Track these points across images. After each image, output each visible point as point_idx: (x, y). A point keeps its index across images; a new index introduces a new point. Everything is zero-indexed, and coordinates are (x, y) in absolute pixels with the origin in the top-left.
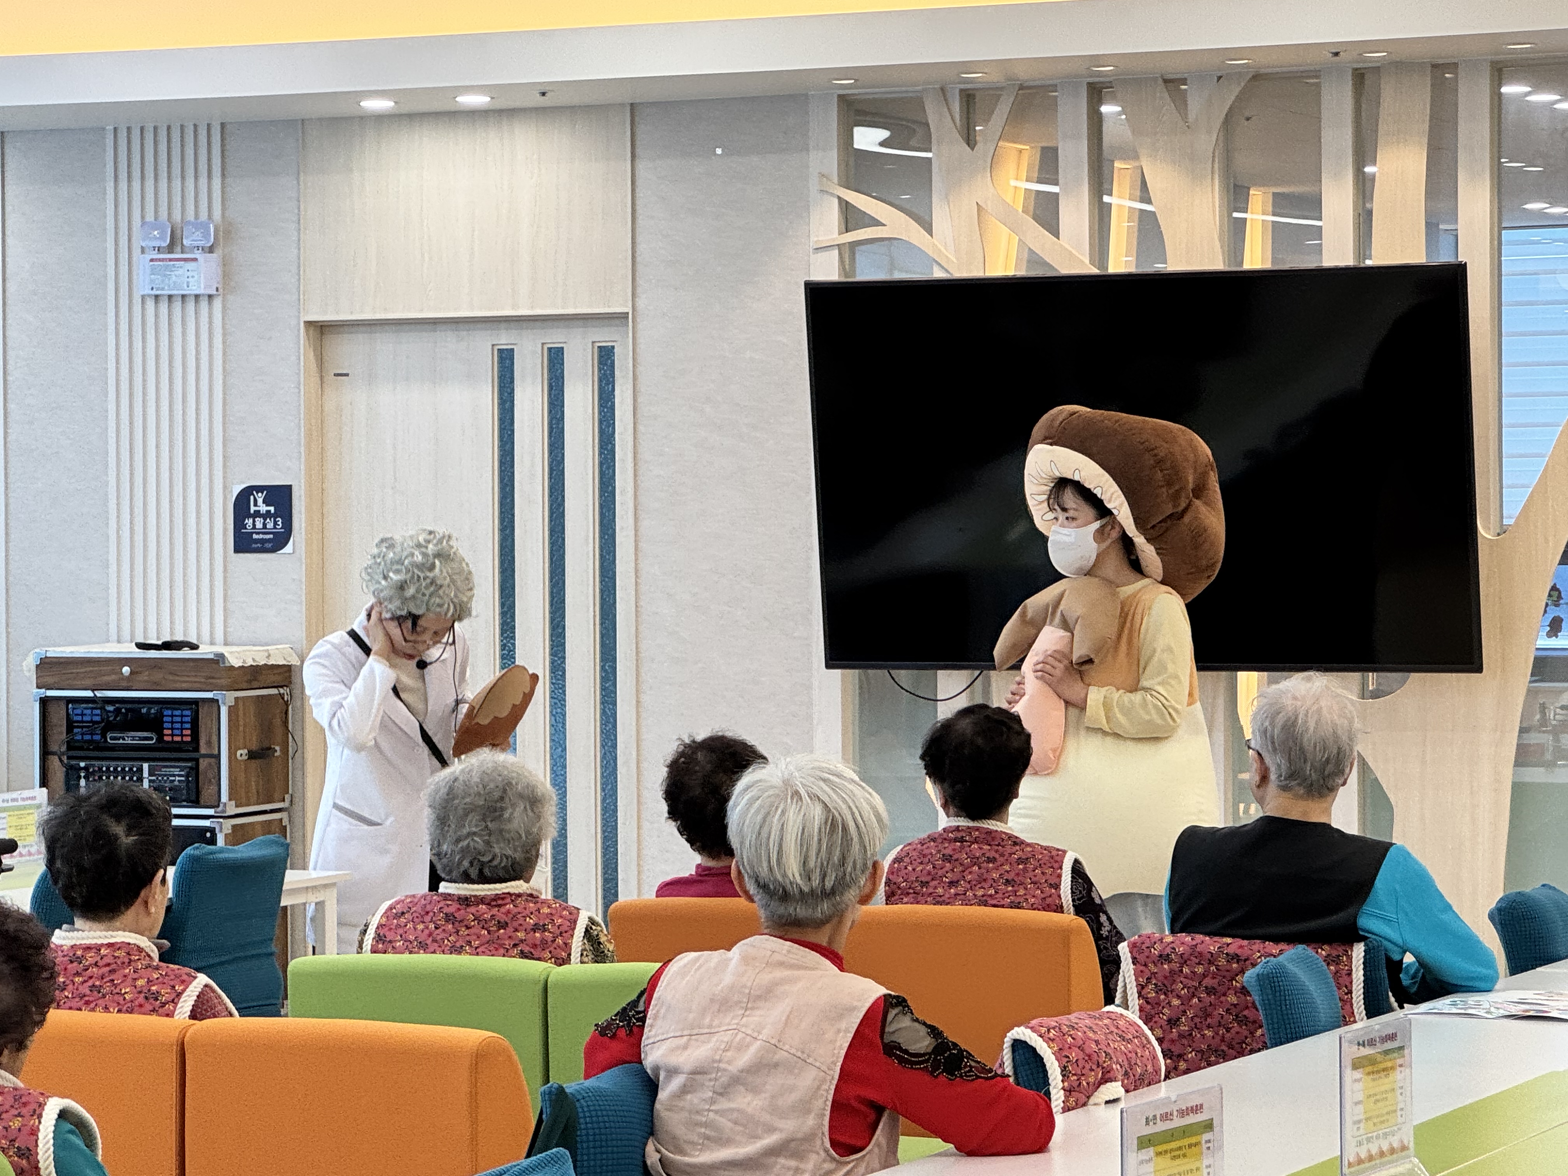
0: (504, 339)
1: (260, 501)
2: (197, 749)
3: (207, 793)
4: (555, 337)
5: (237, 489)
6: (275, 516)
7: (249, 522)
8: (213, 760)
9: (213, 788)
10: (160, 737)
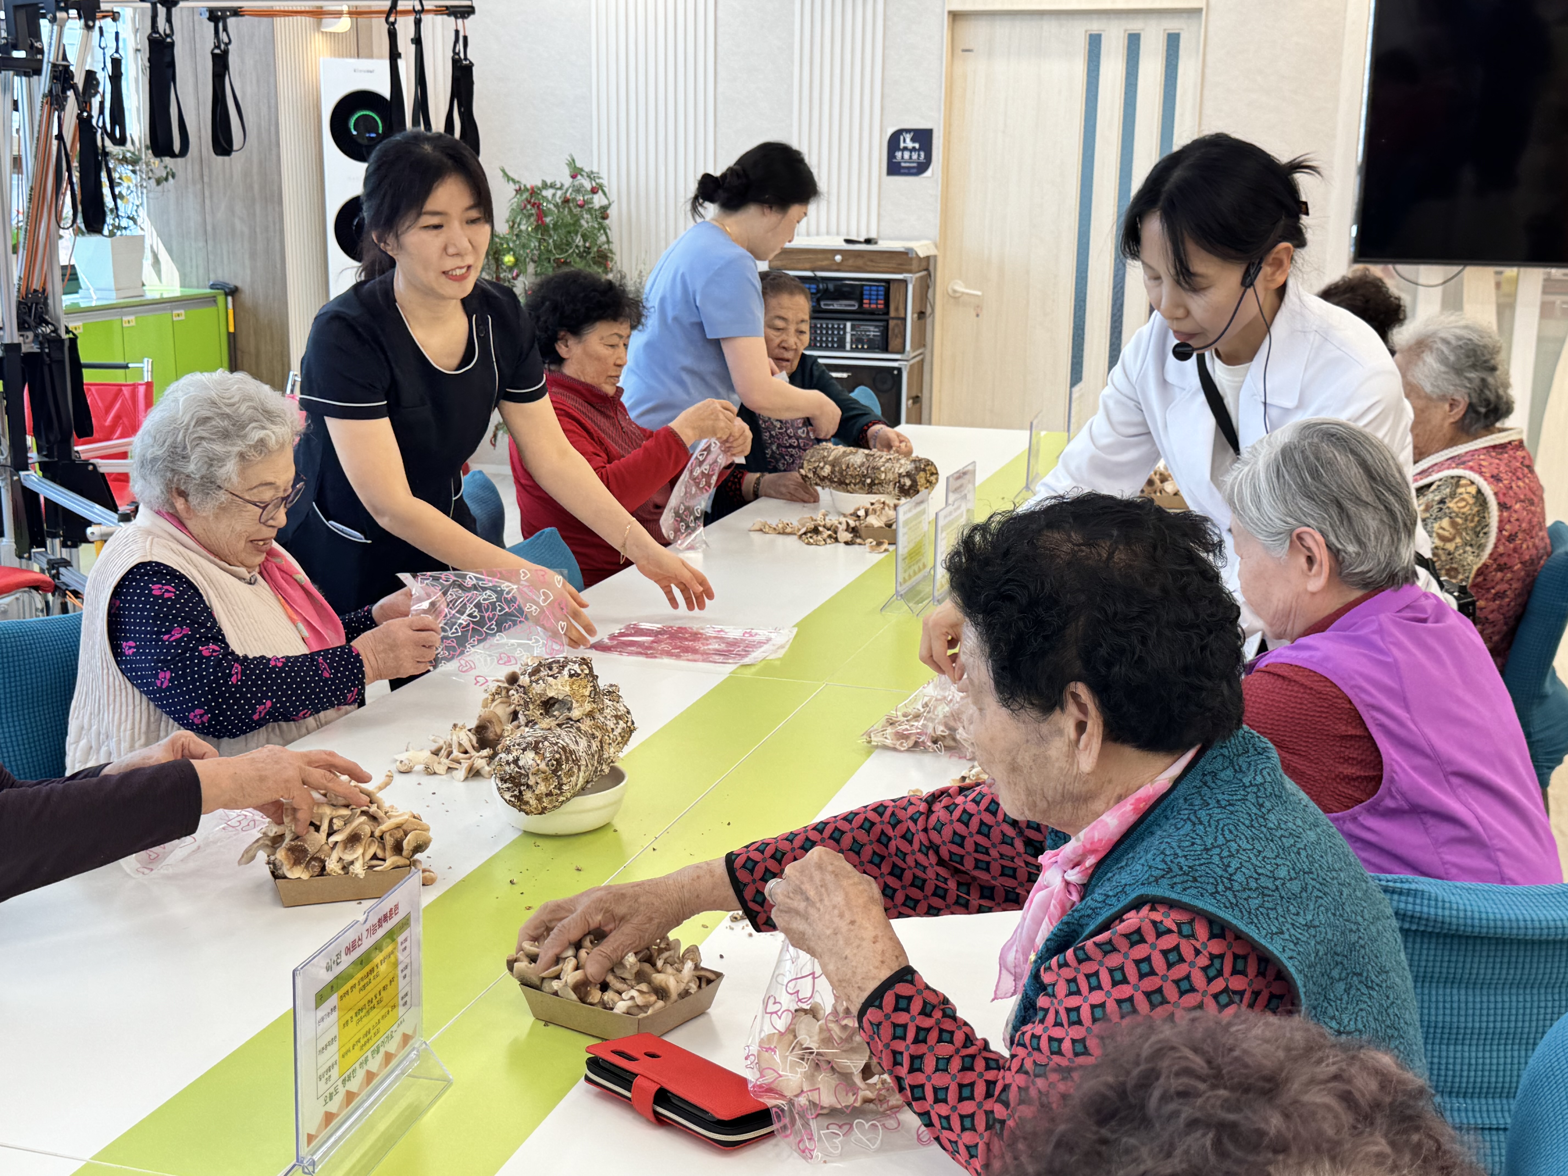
0: (1095, 26)
1: (908, 140)
2: (887, 313)
3: (894, 343)
4: (1135, 26)
5: (890, 131)
6: (919, 150)
7: (899, 154)
8: (899, 322)
9: (899, 341)
10: (861, 304)
